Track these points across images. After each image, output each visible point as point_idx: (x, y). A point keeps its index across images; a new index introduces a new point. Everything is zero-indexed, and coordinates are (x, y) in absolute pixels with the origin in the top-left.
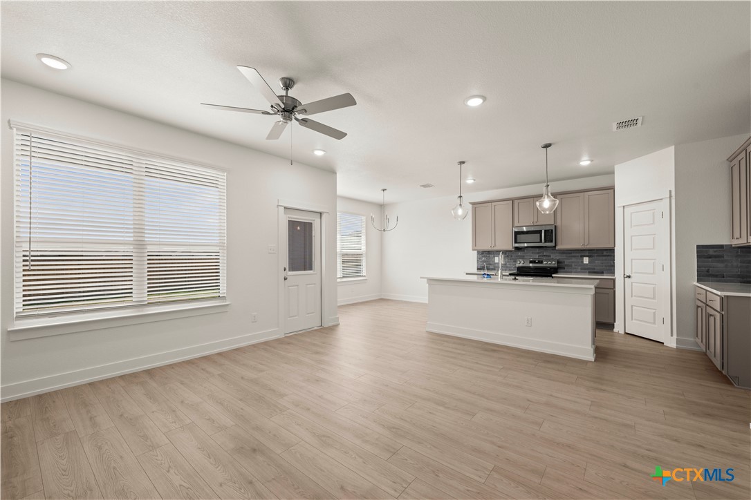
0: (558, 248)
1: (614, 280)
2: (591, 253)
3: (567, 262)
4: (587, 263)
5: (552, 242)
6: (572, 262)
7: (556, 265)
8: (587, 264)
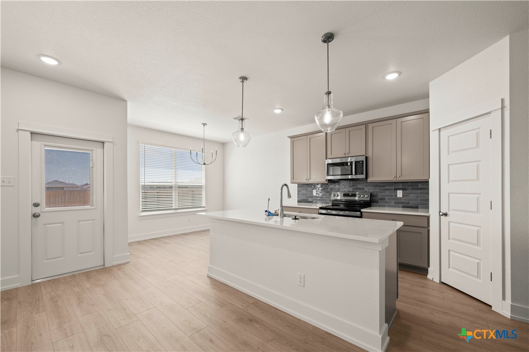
0: (369, 180)
1: (428, 218)
2: (405, 185)
3: (380, 195)
4: (401, 196)
5: (362, 174)
6: (386, 196)
7: (369, 199)
8: (400, 198)
